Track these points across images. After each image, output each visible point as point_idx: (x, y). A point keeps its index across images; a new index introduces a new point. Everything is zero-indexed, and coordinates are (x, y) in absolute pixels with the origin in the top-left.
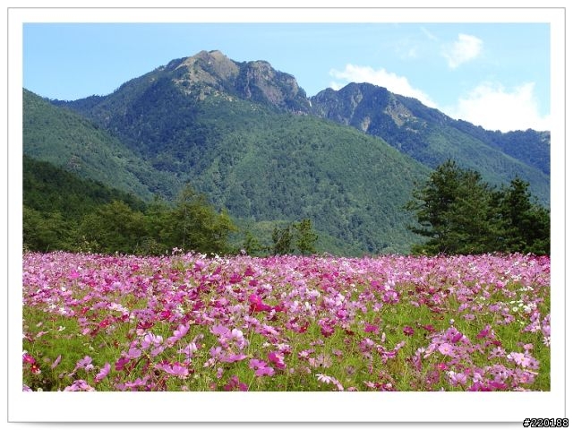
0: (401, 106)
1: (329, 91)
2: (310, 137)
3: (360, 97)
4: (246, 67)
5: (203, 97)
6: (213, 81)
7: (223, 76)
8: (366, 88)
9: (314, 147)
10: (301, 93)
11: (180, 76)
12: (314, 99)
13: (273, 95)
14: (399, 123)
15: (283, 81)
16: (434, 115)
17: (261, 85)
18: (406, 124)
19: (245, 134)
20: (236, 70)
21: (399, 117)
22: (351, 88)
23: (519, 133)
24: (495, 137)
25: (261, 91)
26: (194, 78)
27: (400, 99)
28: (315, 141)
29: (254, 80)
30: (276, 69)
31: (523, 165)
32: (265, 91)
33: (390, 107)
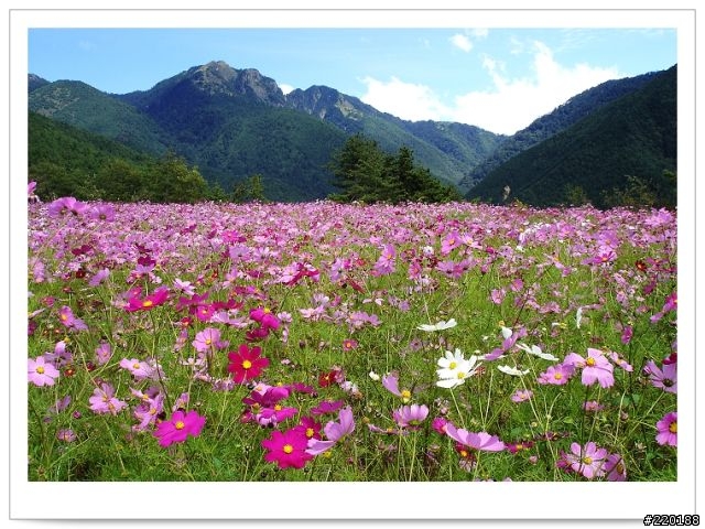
0: (346, 102)
1: (298, 90)
2: (285, 121)
3: (319, 95)
4: (242, 73)
5: (212, 93)
6: (220, 82)
7: (225, 78)
8: (323, 89)
9: (288, 128)
10: (280, 91)
11: (196, 78)
12: (288, 96)
13: (260, 92)
14: (345, 114)
15: (267, 83)
16: (368, 109)
17: (252, 85)
18: (349, 115)
19: (241, 119)
20: (236, 75)
21: (345, 109)
22: (313, 89)
23: (423, 122)
24: (407, 125)
25: (252, 90)
26: (206, 80)
27: (346, 97)
28: (289, 124)
29: (248, 82)
30: (263, 75)
31: (426, 144)
32: (255, 90)
33: (339, 102)
